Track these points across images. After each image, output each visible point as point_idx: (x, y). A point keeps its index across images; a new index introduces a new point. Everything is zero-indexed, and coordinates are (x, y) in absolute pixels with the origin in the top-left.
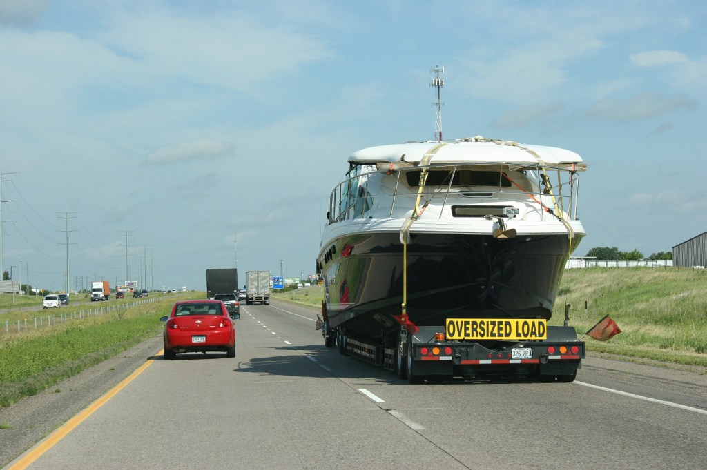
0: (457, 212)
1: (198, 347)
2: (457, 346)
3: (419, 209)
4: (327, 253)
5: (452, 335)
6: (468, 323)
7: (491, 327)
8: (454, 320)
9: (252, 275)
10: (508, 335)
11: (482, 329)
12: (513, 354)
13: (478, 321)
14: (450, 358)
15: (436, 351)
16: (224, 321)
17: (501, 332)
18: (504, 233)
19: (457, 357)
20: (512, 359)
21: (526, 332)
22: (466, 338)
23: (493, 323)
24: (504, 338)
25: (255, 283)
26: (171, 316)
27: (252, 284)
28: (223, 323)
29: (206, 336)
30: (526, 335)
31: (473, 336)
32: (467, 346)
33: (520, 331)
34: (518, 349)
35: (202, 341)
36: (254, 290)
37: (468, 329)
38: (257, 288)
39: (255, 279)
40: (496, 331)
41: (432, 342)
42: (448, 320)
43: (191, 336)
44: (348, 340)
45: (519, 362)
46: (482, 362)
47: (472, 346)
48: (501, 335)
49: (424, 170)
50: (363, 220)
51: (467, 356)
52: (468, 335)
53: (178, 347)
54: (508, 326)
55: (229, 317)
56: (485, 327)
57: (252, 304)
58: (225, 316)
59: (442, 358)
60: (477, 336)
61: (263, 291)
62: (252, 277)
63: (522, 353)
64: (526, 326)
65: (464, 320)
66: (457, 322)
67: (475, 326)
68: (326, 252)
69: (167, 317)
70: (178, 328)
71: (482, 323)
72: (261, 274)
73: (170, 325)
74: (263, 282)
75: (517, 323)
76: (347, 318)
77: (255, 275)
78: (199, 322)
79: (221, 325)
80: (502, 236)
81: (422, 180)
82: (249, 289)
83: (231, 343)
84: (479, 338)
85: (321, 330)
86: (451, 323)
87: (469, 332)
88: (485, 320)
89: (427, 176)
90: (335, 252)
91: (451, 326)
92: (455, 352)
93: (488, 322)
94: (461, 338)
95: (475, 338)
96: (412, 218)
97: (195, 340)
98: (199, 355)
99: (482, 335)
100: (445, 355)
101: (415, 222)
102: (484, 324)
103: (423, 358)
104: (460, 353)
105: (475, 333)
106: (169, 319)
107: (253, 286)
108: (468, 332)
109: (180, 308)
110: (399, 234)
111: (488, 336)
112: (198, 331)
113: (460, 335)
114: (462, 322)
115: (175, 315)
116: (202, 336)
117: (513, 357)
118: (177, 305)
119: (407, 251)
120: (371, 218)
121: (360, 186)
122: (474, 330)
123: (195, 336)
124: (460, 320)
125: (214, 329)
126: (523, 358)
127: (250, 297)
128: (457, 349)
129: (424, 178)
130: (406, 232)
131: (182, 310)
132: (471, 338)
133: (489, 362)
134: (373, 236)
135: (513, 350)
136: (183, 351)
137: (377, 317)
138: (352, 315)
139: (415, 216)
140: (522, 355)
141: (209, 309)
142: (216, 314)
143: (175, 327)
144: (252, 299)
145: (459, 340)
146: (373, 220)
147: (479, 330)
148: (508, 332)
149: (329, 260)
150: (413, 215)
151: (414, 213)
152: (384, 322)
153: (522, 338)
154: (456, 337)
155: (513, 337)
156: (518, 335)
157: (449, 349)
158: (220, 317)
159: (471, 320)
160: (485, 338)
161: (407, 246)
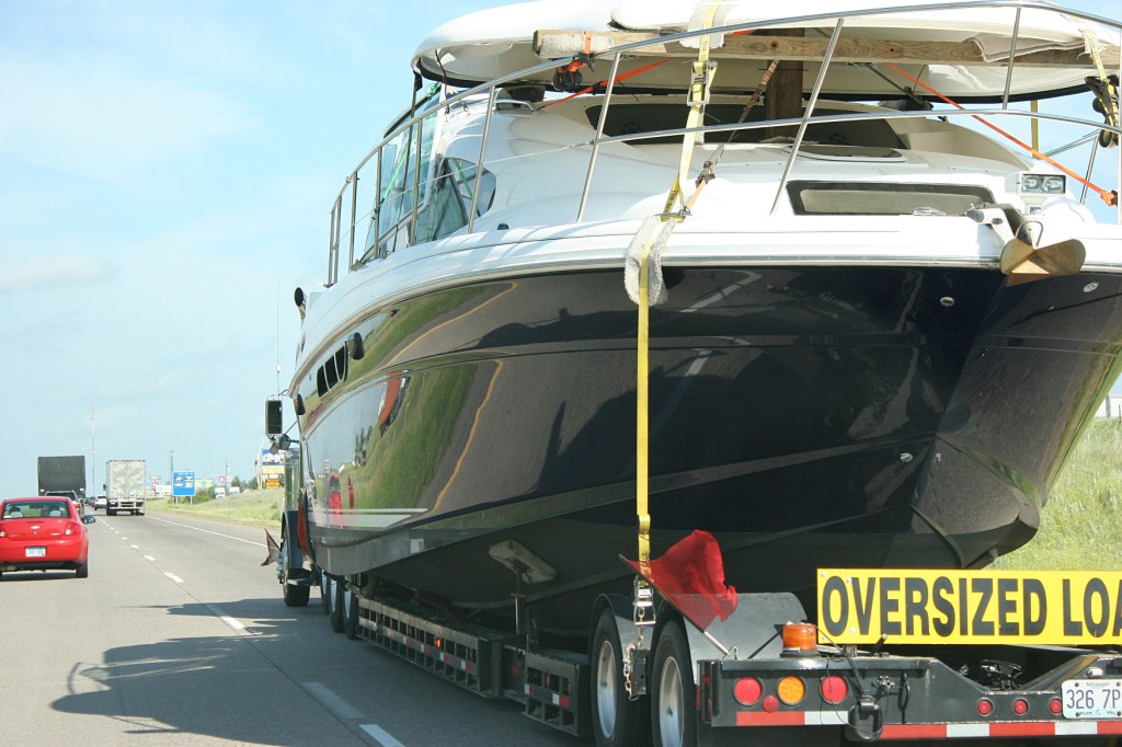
0: (807, 200)
1: (34, 563)
2: (864, 673)
3: (687, 185)
4: (330, 363)
5: (836, 629)
6: (891, 584)
7: (974, 599)
8: (846, 575)
9: (115, 466)
10: (1034, 628)
11: (944, 606)
12: (1066, 699)
13: (930, 576)
14: (839, 718)
15: (791, 690)
16: (74, 526)
17: (1011, 618)
18: (1036, 257)
19: (865, 713)
20: (1063, 718)
21: (1097, 619)
22: (891, 640)
23: (983, 586)
24: (1021, 640)
25: (122, 479)
27: (115, 481)
28: (70, 529)
29: (46, 547)
30: (1097, 630)
31: (910, 631)
32: (898, 673)
33: (1077, 615)
34: (1084, 684)
35: (40, 555)
36: (120, 491)
37: (893, 606)
38: (123, 487)
39: (121, 474)
40: (992, 614)
41: (771, 654)
42: (824, 575)
43: (25, 548)
44: (364, 602)
45: (1090, 729)
46: (955, 730)
47: (919, 672)
48: (1010, 629)
49: (704, 55)
50: (475, 238)
51: (902, 708)
52: (894, 628)
53: (6, 564)
54: (1034, 598)
55: (79, 521)
56: (953, 599)
57: (115, 515)
58: (73, 520)
59: (813, 718)
60: (925, 631)
61: (133, 492)
62: (116, 470)
63: (1099, 697)
64: (1096, 597)
65: (879, 574)
66: (855, 581)
67: (917, 597)
68: (322, 362)
70: (6, 536)
71: (943, 583)
72: (132, 464)
74: (135, 477)
75: (1066, 583)
76: (395, 553)
77: (122, 466)
78: (36, 527)
79: (68, 532)
80: (1029, 268)
81: (697, 87)
82: (112, 490)
83: (81, 557)
84: (934, 638)
85: (274, 565)
86: (835, 583)
87: (898, 616)
88: (954, 575)
89: (711, 74)
90: (358, 354)
91: (835, 596)
92: (859, 692)
93: (963, 582)
94: (873, 637)
95: (917, 638)
96: (665, 216)
97: (31, 553)
98: (37, 574)
99: (944, 630)
100: (823, 705)
101: (679, 227)
102: (950, 591)
103: (744, 719)
104: (877, 697)
105: (917, 620)
107: (117, 485)
108: (892, 617)
109: (8, 508)
110: (622, 270)
111: (964, 631)
112: (34, 540)
113: (864, 629)
114: (871, 581)
116: (41, 547)
117: (1067, 712)
119: (652, 333)
120: (503, 227)
121: (439, 157)
122: (914, 609)
123: (30, 547)
124: (864, 575)
125: (59, 538)
126: (1104, 714)
127: (113, 502)
128: (865, 683)
129: (702, 81)
130: (650, 263)
131: (12, 510)
132: (902, 639)
133: (980, 730)
134: (515, 284)
135: (1067, 685)
136: (13, 568)
137: (501, 553)
138: (416, 546)
139: (676, 208)
140: (1099, 703)
141: (51, 510)
142: (61, 517)
144: (116, 505)
145: (868, 648)
146: (509, 235)
147: (932, 611)
148: (1035, 617)
149: (333, 380)
150: (669, 206)
151: (672, 198)
152: (525, 569)
153: (1087, 638)
154: (852, 635)
155: (1052, 637)
156: (1071, 628)
157: (837, 682)
158: (66, 520)
159: (903, 574)
160: (955, 638)
161: (653, 311)
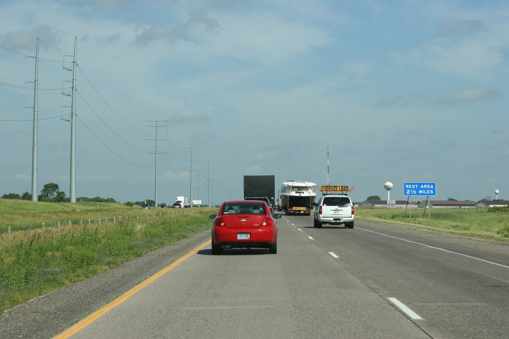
0: (296, 193)
1: (243, 243)
16: (268, 220)
26: (219, 215)
28: (265, 222)
29: (250, 234)
35: (247, 238)
40: (299, 209)
43: (237, 233)
50: (284, 193)
53: (225, 243)
54: (301, 208)
55: (271, 217)
58: (267, 216)
69: (215, 215)
70: (225, 225)
73: (218, 223)
78: (244, 220)
79: (264, 224)
83: (273, 240)
89: (292, 188)
97: (240, 237)
99: (297, 209)
101: (290, 194)
106: (217, 217)
109: (227, 207)
112: (243, 229)
114: (295, 207)
115: (222, 214)
116: (247, 233)
118: (225, 204)
123: (240, 233)
125: (258, 227)
131: (229, 209)
136: (230, 246)
141: (254, 209)
142: (260, 214)
143: (222, 224)
158: (263, 216)
